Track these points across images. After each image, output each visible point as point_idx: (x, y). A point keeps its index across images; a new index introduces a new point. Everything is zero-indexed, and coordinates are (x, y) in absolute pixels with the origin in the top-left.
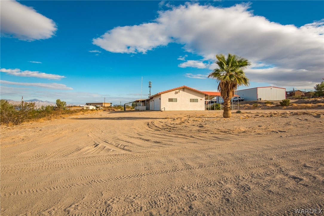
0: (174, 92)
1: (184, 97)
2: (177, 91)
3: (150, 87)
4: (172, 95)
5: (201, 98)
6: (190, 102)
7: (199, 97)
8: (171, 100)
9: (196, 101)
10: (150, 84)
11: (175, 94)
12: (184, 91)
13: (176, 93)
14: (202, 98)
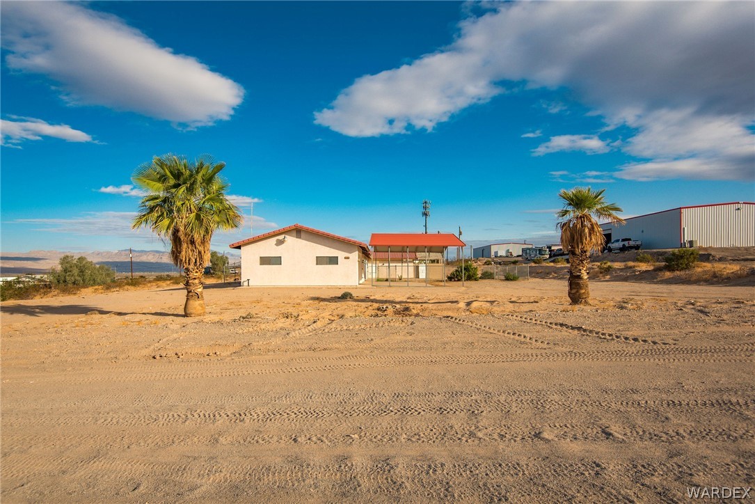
0: (273, 240)
1: (300, 252)
2: (281, 237)
3: (426, 215)
4: (268, 248)
5: (347, 255)
6: (317, 264)
7: (340, 252)
8: (265, 261)
9: (333, 261)
10: (425, 208)
11: (277, 245)
12: (300, 238)
13: (280, 243)
14: (350, 253)
